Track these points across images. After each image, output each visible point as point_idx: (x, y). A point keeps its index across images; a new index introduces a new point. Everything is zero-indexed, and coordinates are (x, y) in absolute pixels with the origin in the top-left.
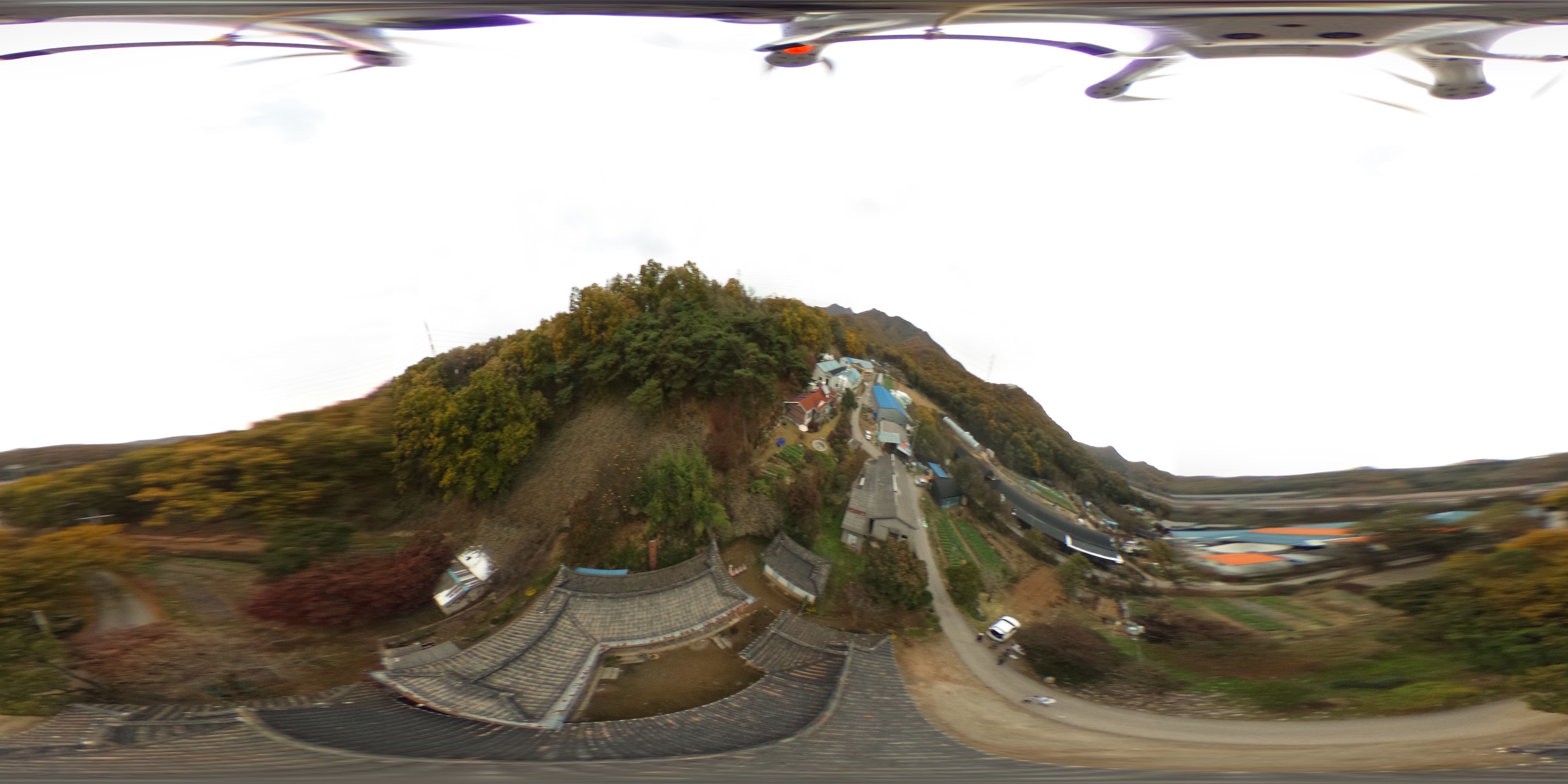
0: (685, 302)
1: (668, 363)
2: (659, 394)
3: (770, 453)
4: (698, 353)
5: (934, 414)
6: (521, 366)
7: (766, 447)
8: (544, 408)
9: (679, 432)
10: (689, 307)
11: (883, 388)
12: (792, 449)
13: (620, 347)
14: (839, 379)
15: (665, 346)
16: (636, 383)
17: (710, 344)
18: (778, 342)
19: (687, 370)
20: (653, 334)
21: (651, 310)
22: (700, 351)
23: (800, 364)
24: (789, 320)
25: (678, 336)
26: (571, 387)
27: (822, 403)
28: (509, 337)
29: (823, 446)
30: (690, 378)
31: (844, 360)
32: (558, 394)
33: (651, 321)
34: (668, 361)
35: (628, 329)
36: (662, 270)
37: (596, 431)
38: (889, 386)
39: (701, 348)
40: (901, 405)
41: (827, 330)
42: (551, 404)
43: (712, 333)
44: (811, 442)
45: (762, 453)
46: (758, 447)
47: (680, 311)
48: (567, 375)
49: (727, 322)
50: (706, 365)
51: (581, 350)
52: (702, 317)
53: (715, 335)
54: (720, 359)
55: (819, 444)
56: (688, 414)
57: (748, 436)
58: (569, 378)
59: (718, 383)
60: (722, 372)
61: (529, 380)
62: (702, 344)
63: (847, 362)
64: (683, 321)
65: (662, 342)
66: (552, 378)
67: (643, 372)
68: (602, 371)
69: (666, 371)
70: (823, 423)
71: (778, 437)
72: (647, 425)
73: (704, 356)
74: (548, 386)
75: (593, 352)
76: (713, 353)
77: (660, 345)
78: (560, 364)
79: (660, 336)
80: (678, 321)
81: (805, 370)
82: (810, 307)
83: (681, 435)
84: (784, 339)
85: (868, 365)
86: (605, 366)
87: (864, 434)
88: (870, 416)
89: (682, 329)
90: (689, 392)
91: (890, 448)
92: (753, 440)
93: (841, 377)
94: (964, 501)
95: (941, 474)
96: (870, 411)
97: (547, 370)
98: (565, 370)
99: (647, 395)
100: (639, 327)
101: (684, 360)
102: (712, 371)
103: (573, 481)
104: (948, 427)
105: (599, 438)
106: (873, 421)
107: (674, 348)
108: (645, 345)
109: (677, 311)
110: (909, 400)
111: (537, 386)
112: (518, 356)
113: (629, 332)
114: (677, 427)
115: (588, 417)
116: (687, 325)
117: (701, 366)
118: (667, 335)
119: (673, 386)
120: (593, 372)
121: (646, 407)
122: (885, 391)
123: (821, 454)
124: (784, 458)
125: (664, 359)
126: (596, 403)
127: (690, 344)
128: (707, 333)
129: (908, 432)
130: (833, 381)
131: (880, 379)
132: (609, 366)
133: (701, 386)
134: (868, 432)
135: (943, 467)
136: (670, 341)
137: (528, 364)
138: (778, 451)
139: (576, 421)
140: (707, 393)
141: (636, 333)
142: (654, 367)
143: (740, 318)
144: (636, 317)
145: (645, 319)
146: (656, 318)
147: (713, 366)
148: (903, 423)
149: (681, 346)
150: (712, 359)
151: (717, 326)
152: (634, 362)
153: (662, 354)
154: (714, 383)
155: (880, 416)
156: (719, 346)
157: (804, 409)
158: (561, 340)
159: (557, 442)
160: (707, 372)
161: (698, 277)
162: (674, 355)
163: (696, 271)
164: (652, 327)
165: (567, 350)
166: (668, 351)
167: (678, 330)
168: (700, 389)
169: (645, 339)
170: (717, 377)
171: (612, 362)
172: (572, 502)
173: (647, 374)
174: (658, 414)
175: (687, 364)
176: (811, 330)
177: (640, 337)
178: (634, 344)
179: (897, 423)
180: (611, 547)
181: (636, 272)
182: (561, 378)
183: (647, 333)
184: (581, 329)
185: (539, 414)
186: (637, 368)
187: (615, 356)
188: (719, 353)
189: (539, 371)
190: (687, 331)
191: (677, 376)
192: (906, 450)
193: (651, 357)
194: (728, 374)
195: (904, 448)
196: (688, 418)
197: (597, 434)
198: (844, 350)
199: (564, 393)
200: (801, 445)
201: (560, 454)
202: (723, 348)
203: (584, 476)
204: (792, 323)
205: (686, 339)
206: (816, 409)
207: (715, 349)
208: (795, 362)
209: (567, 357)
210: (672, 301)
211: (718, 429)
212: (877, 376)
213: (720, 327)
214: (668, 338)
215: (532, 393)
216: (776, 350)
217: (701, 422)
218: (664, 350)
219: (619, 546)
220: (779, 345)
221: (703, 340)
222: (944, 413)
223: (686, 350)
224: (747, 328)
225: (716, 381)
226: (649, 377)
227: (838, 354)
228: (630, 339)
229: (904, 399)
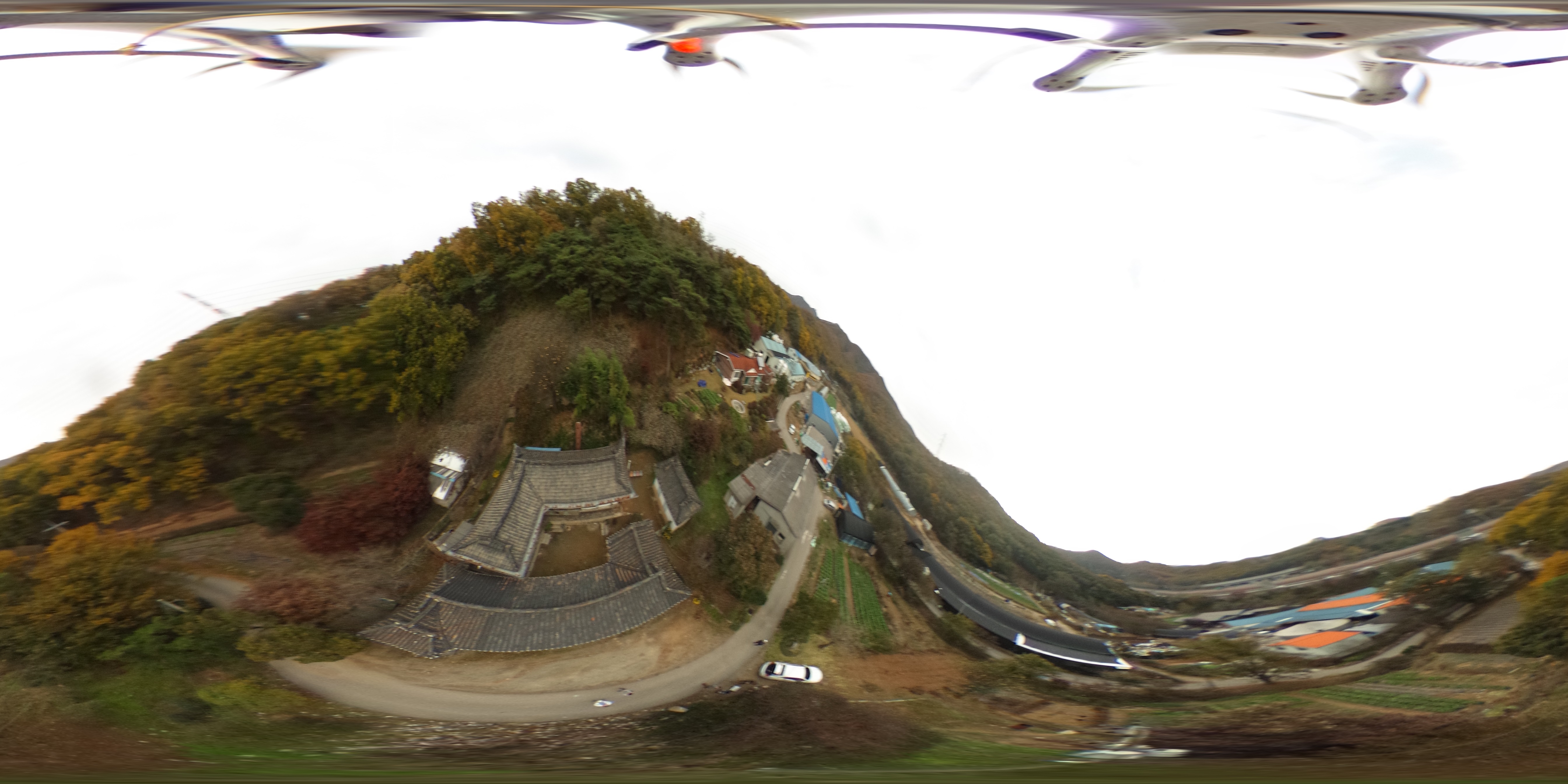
0: (623, 226)
1: (597, 278)
2: (586, 303)
3: (688, 387)
4: (631, 274)
5: (870, 456)
6: (431, 284)
7: (687, 381)
8: (469, 318)
9: (606, 340)
10: (628, 231)
11: (824, 401)
12: (711, 394)
13: (545, 259)
14: (779, 362)
15: (593, 262)
16: (564, 291)
17: (644, 269)
18: (722, 294)
19: (617, 288)
20: (581, 249)
21: (582, 226)
22: (633, 273)
23: (739, 324)
24: (740, 280)
25: (610, 255)
26: (493, 296)
27: (752, 371)
28: (405, 262)
29: (742, 409)
30: (620, 295)
31: (792, 351)
32: (481, 304)
33: (581, 237)
34: (596, 276)
35: (553, 242)
36: (597, 190)
37: (526, 334)
38: (831, 403)
39: (633, 271)
40: (838, 428)
41: (782, 313)
42: (474, 313)
43: (647, 259)
44: (732, 399)
45: (682, 384)
46: (680, 378)
47: (616, 233)
48: (487, 285)
49: (667, 254)
50: (638, 287)
51: (499, 261)
52: (641, 243)
53: (651, 262)
54: (651, 285)
55: (738, 404)
56: (616, 326)
57: (672, 364)
58: (489, 288)
59: (647, 305)
60: (652, 297)
61: (445, 296)
62: (635, 267)
63: (795, 355)
64: (617, 241)
65: (591, 258)
66: (471, 289)
67: (570, 282)
68: (526, 279)
69: (595, 284)
70: (749, 390)
71: (702, 378)
72: (576, 330)
73: (637, 278)
74: (469, 298)
75: (513, 262)
76: (646, 278)
77: (590, 260)
78: (477, 276)
79: (590, 252)
80: (613, 242)
81: (744, 332)
82: (773, 284)
83: (608, 343)
84: (730, 294)
85: (816, 372)
86: (529, 275)
87: (789, 427)
88: (801, 415)
89: (616, 250)
90: (619, 306)
91: (811, 454)
92: (676, 370)
93: (782, 361)
94: (873, 551)
95: (856, 510)
96: (804, 411)
97: (463, 284)
98: (483, 281)
99: (574, 302)
100: (565, 241)
101: (614, 277)
102: (643, 294)
103: (511, 378)
104: (883, 477)
105: (530, 340)
106: (803, 422)
107: (605, 265)
108: (573, 258)
109: (612, 232)
110: (848, 428)
111: (456, 299)
112: (424, 277)
113: (552, 245)
114: (604, 336)
115: (516, 323)
116: (622, 246)
117: (633, 286)
118: (597, 252)
119: (602, 299)
120: (515, 280)
121: (575, 312)
122: (825, 404)
123: (738, 415)
124: (700, 397)
125: (594, 273)
126: (523, 309)
127: (623, 265)
128: (642, 258)
129: (836, 454)
130: (773, 361)
131: (825, 391)
132: (533, 275)
133: (632, 305)
134: (793, 427)
135: (862, 506)
136: (599, 258)
137: (440, 282)
138: (697, 389)
139: (504, 327)
140: (636, 312)
141: (561, 246)
142: (582, 279)
143: (682, 255)
144: (562, 232)
145: (573, 234)
146: (587, 233)
147: (644, 289)
148: (833, 442)
149: (612, 264)
150: (643, 283)
151: (656, 255)
152: (561, 272)
153: (591, 269)
154: (645, 305)
155: (811, 420)
156: (652, 273)
157: (732, 365)
158: (473, 253)
159: (488, 348)
160: (638, 293)
161: (642, 205)
162: (604, 272)
163: (641, 198)
164: (581, 243)
165: (482, 263)
166: (598, 267)
167: (611, 249)
168: (630, 307)
169: (572, 252)
170: (649, 301)
171: (536, 272)
172: (513, 396)
173: (575, 283)
174: (587, 322)
175: (617, 281)
176: (762, 300)
177: (566, 250)
178: (560, 257)
179: (827, 439)
180: (548, 432)
181: (560, 189)
182: (481, 288)
183: (575, 247)
184: (496, 242)
185: (465, 325)
186: (563, 278)
187: (539, 266)
188: (651, 279)
189: (455, 287)
190: (622, 252)
191: (606, 290)
192: (827, 468)
193: (579, 269)
194: (657, 300)
195: (825, 464)
196: (616, 330)
197: (527, 337)
198: (795, 341)
199: (489, 301)
200: (720, 396)
201: (493, 358)
202: (656, 275)
203: (519, 373)
204: (742, 284)
205: (619, 259)
206: (745, 373)
207: (648, 275)
208: (735, 319)
209: (484, 269)
210: (608, 221)
211: (644, 346)
212: (822, 388)
213: (659, 257)
214: (597, 255)
215: (451, 307)
216: (718, 300)
217: (629, 337)
218: (593, 265)
219: (554, 431)
220: (721, 297)
221: (636, 264)
222: (883, 462)
223: (618, 269)
224: (688, 266)
225: (646, 303)
226: (577, 287)
227: (789, 343)
228: (555, 252)
229: (843, 425)
